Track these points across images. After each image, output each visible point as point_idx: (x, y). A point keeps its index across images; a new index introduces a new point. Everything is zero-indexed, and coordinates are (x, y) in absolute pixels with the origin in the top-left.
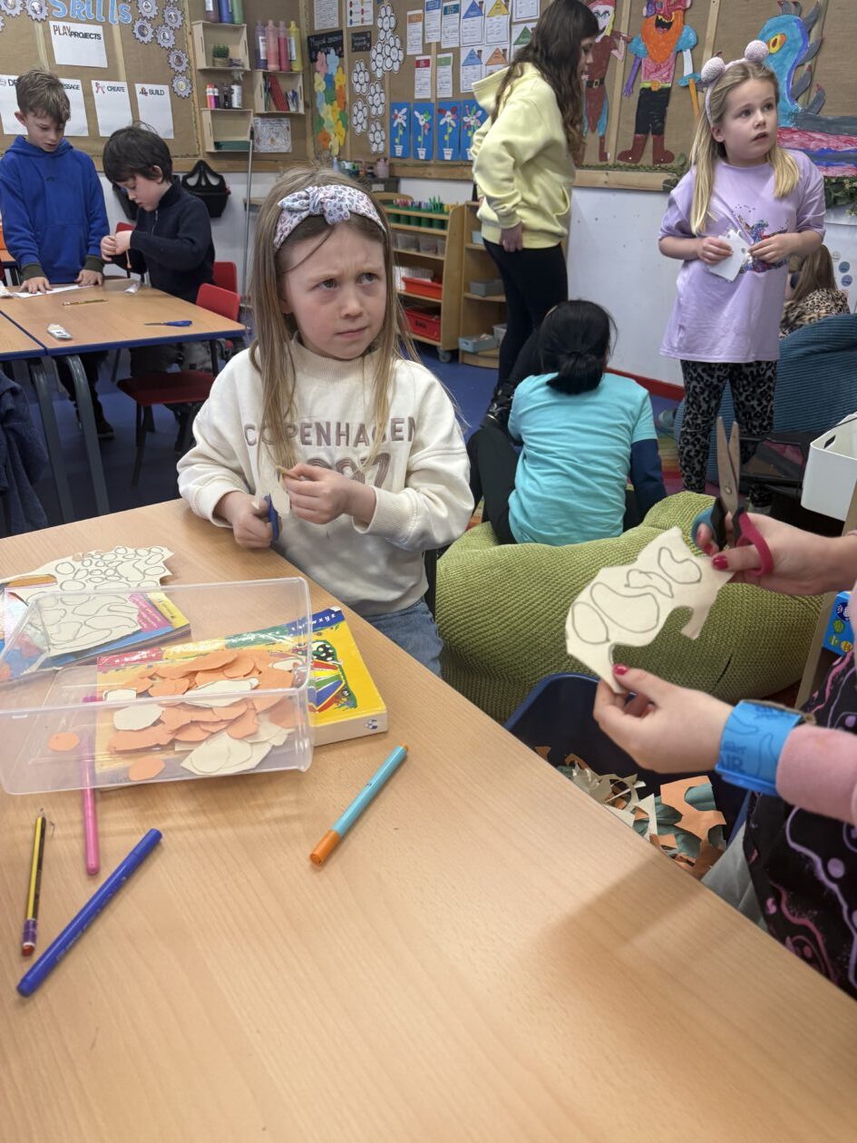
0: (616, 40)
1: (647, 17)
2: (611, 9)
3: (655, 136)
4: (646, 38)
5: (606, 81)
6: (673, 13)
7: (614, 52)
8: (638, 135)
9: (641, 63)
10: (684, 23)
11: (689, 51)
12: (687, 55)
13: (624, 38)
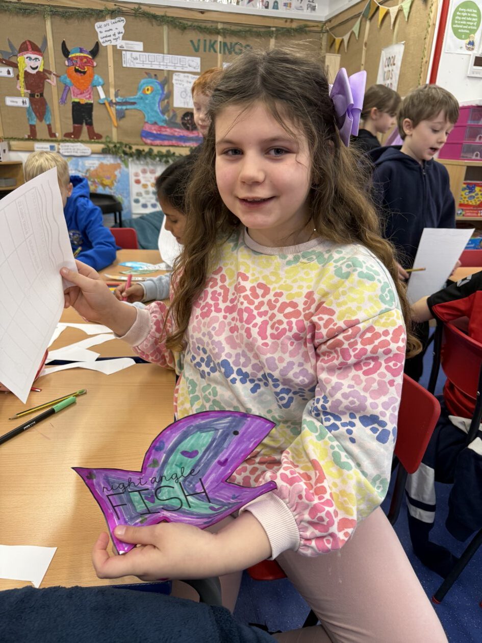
0: (47, 74)
1: (68, 66)
2: (40, 58)
3: (88, 126)
4: (70, 76)
5: (44, 95)
6: (86, 67)
7: (47, 80)
8: (76, 125)
9: (70, 89)
10: (94, 73)
11: (100, 87)
12: (100, 89)
13: (54, 74)
